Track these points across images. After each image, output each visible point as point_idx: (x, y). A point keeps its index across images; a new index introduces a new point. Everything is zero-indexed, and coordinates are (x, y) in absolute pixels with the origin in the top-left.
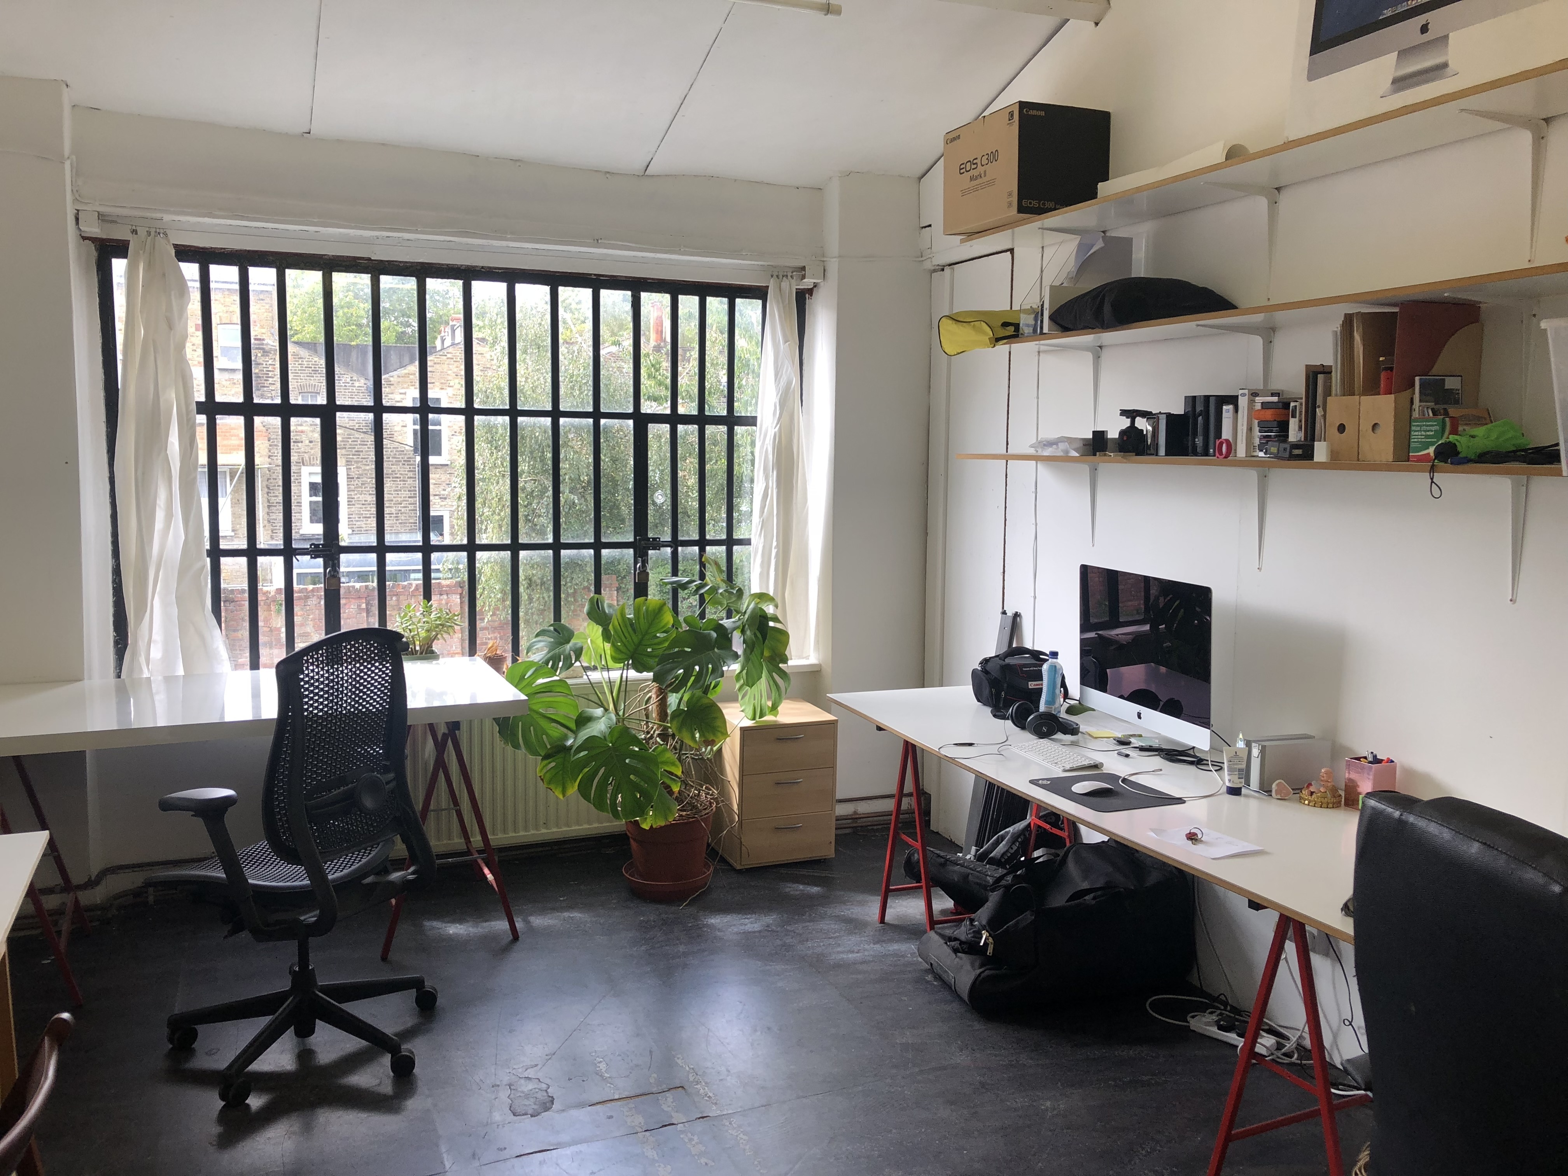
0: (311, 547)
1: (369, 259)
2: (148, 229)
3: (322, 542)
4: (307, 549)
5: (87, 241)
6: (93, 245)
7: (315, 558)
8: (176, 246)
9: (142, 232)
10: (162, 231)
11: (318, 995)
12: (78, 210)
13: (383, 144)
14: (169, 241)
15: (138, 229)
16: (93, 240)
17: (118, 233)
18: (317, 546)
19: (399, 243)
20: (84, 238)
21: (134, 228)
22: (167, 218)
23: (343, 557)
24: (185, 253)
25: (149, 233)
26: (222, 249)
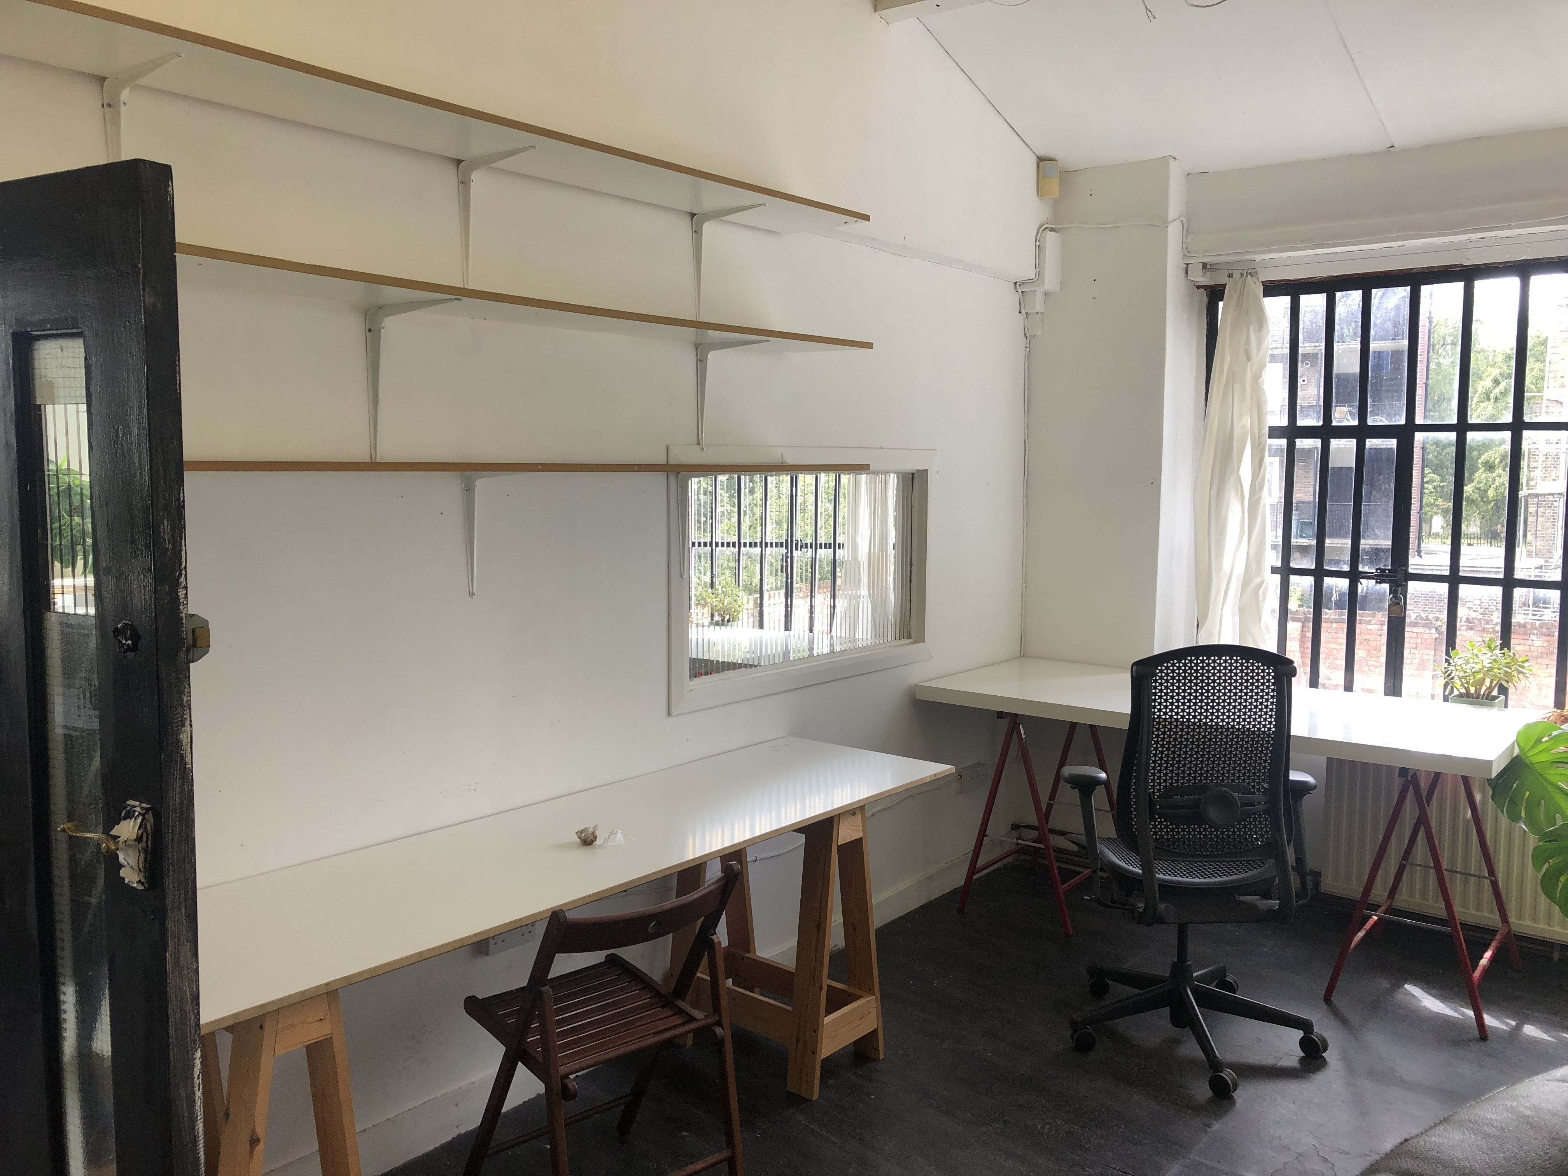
0: (1377, 572)
1: (1462, 266)
2: (1241, 271)
3: (1389, 568)
4: (1373, 573)
5: (1201, 290)
6: (1205, 292)
7: (1380, 583)
8: (1262, 282)
9: (1237, 275)
10: (1253, 271)
11: (1187, 993)
12: (1188, 264)
13: (1477, 138)
14: (1258, 279)
15: (1233, 272)
16: (1204, 287)
17: (1220, 279)
18: (1383, 571)
19: (1496, 242)
20: (1198, 287)
21: (1230, 272)
22: (1258, 258)
23: (1412, 586)
24: (1272, 289)
25: (1242, 275)
26: (1311, 278)
